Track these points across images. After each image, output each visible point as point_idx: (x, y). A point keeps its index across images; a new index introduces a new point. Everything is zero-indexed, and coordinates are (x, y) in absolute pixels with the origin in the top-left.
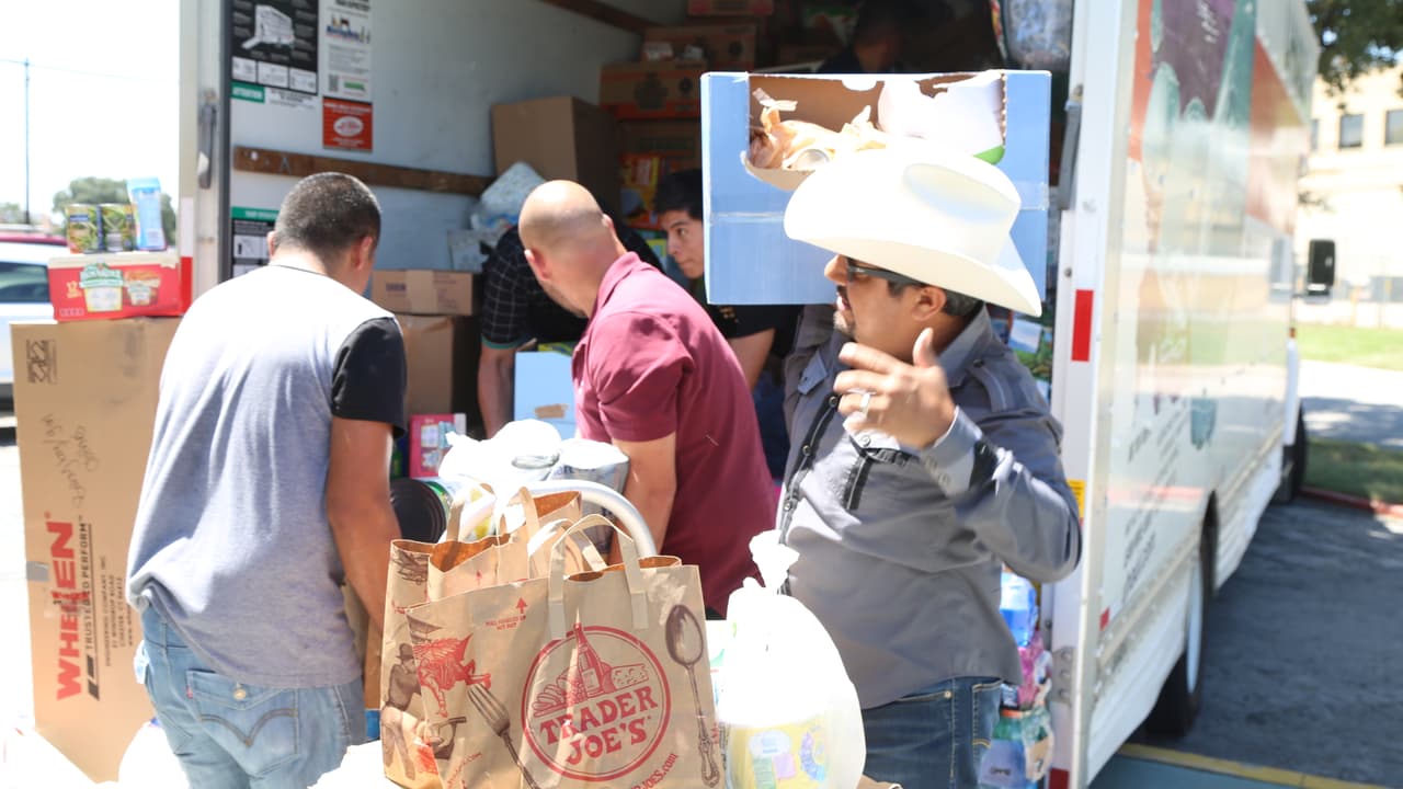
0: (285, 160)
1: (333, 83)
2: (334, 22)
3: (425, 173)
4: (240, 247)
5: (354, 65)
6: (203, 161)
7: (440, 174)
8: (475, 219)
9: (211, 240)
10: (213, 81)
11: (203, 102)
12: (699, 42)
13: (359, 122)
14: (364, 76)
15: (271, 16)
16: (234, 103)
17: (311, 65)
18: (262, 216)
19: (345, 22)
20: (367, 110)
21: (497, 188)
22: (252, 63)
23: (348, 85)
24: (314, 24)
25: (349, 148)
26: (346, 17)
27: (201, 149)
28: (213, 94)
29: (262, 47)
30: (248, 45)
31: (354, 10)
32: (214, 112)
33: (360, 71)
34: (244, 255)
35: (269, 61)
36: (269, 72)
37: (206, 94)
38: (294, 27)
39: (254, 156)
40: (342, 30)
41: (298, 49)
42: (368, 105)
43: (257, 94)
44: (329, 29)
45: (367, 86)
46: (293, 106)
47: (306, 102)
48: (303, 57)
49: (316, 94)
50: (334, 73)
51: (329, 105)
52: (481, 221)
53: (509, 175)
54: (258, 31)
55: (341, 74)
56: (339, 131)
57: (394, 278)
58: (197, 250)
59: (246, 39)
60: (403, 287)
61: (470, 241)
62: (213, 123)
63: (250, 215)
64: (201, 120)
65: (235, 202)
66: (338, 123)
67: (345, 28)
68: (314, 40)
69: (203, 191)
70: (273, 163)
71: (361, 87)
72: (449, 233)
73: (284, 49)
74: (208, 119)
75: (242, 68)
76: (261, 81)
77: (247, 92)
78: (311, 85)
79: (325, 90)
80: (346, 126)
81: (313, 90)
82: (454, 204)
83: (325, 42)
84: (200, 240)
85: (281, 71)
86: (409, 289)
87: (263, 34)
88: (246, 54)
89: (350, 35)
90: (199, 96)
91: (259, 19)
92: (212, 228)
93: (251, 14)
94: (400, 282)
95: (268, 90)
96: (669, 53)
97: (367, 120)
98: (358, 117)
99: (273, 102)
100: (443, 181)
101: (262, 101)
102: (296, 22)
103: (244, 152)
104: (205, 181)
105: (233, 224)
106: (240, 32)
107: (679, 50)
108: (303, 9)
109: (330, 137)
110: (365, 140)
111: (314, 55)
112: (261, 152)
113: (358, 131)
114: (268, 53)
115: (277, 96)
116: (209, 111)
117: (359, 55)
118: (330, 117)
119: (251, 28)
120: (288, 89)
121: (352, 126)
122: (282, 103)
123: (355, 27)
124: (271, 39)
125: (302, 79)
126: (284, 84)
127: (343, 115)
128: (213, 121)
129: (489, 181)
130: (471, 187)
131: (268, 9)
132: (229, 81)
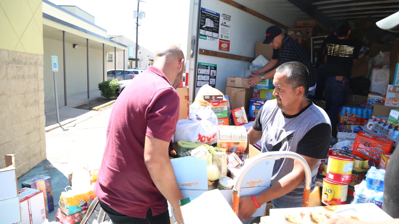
0: (210, 52)
1: (222, 36)
2: (223, 23)
3: (240, 56)
4: (199, 71)
5: (226, 32)
6: (192, 51)
7: (244, 57)
8: (250, 67)
9: (193, 69)
10: (195, 34)
11: (193, 39)
12: (300, 31)
13: (227, 45)
14: (229, 35)
15: (209, 21)
16: (199, 39)
17: (217, 32)
18: (204, 64)
19: (225, 23)
20: (229, 42)
21: (256, 60)
22: (204, 31)
23: (225, 37)
24: (218, 23)
25: (224, 50)
26: (225, 22)
27: (191, 49)
28: (195, 37)
29: (207, 27)
30: (203, 27)
31: (227, 21)
32: (195, 41)
33: (228, 34)
34: (200, 73)
35: (208, 31)
36: (208, 33)
37: (194, 37)
38: (214, 23)
39: (203, 51)
40: (224, 25)
41: (214, 28)
42: (229, 41)
43: (205, 38)
44: (221, 24)
45: (229, 37)
46: (213, 41)
47: (216, 40)
48: (215, 30)
49: (218, 38)
50: (222, 34)
51: (220, 41)
52: (252, 67)
53: (258, 57)
54: (206, 24)
55: (223, 34)
56: (222, 46)
57: (233, 79)
58: (189, 72)
59: (203, 25)
60: (235, 81)
61: (249, 72)
62: (194, 43)
63: (202, 64)
64: (192, 43)
65: (199, 61)
66: (222, 45)
67: (225, 24)
68: (218, 26)
69: (191, 58)
70: (207, 53)
71: (228, 38)
72: (245, 70)
73: (212, 28)
74: (193, 42)
75: (202, 32)
76: (206, 35)
77: (203, 37)
78: (217, 36)
79: (220, 38)
80: (224, 46)
81: (217, 37)
82: (246, 64)
83: (220, 27)
84: (190, 69)
85: (211, 33)
86: (236, 81)
87: (207, 25)
88: (203, 29)
89: (226, 26)
90: (192, 38)
91: (206, 21)
92: (193, 67)
93: (205, 20)
94: (234, 80)
95: (207, 37)
96: (293, 33)
97: (229, 44)
98: (227, 44)
99: (208, 39)
100: (244, 58)
101: (206, 39)
102: (214, 22)
103: (201, 50)
104: (192, 56)
105: (198, 66)
106: (202, 24)
107: (295, 33)
108: (216, 20)
109: (220, 48)
110: (228, 49)
111: (218, 30)
112: (205, 50)
113: (227, 47)
114: (208, 29)
115: (209, 38)
116: (194, 40)
117: (228, 30)
118: (220, 43)
119: (205, 23)
120: (212, 37)
121: (225, 46)
122: (211, 40)
123: (227, 24)
124: (209, 26)
125: (215, 35)
126: (211, 36)
127: (224, 43)
128: (195, 43)
129: (254, 59)
130: (250, 60)
131: (208, 19)
132: (198, 34)
